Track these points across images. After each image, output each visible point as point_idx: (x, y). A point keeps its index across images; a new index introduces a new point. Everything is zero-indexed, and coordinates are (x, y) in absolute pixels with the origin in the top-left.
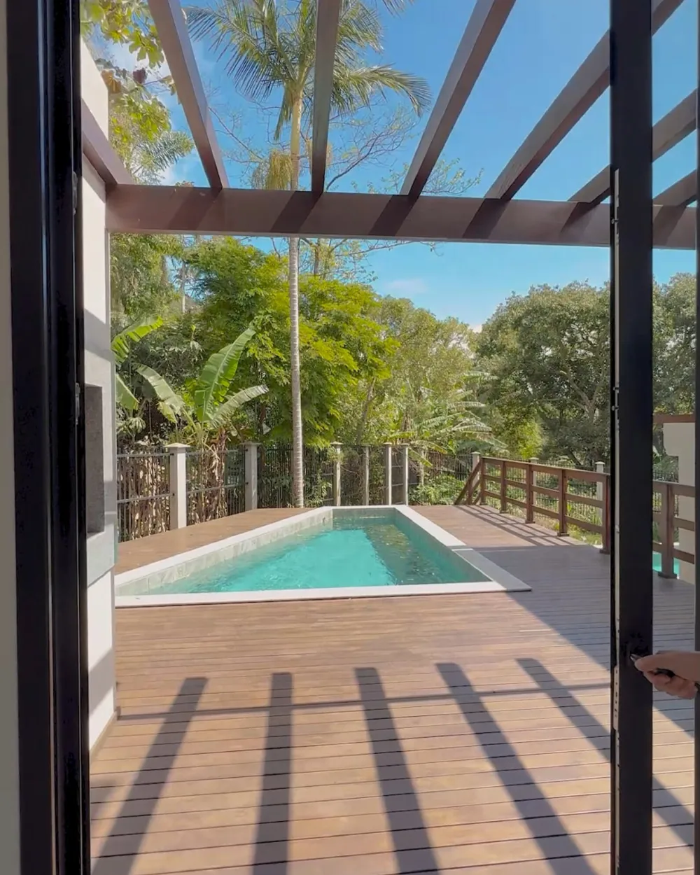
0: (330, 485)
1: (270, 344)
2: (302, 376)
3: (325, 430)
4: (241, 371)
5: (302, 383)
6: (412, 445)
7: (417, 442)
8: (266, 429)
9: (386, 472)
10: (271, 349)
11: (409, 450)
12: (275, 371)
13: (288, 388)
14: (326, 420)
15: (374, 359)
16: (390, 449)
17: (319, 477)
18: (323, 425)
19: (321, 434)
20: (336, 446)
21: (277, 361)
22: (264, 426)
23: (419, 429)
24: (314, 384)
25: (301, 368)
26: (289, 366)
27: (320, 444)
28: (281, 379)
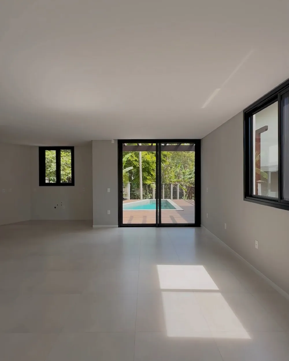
0: (151, 195)
1: (134, 156)
2: (143, 164)
3: (150, 178)
4: (126, 163)
5: (142, 166)
6: (181, 184)
7: (182, 183)
8: (133, 178)
9: (170, 192)
10: (134, 157)
11: (179, 185)
12: (135, 163)
13: (139, 167)
14: (150, 176)
15: (163, 159)
16: (172, 185)
17: (148, 192)
18: (149, 177)
19: (149, 180)
20: (153, 183)
21: (136, 160)
22: (132, 177)
23: (184, 179)
24: (146, 167)
25: (142, 162)
26: (139, 162)
27: (148, 182)
28: (137, 165)
